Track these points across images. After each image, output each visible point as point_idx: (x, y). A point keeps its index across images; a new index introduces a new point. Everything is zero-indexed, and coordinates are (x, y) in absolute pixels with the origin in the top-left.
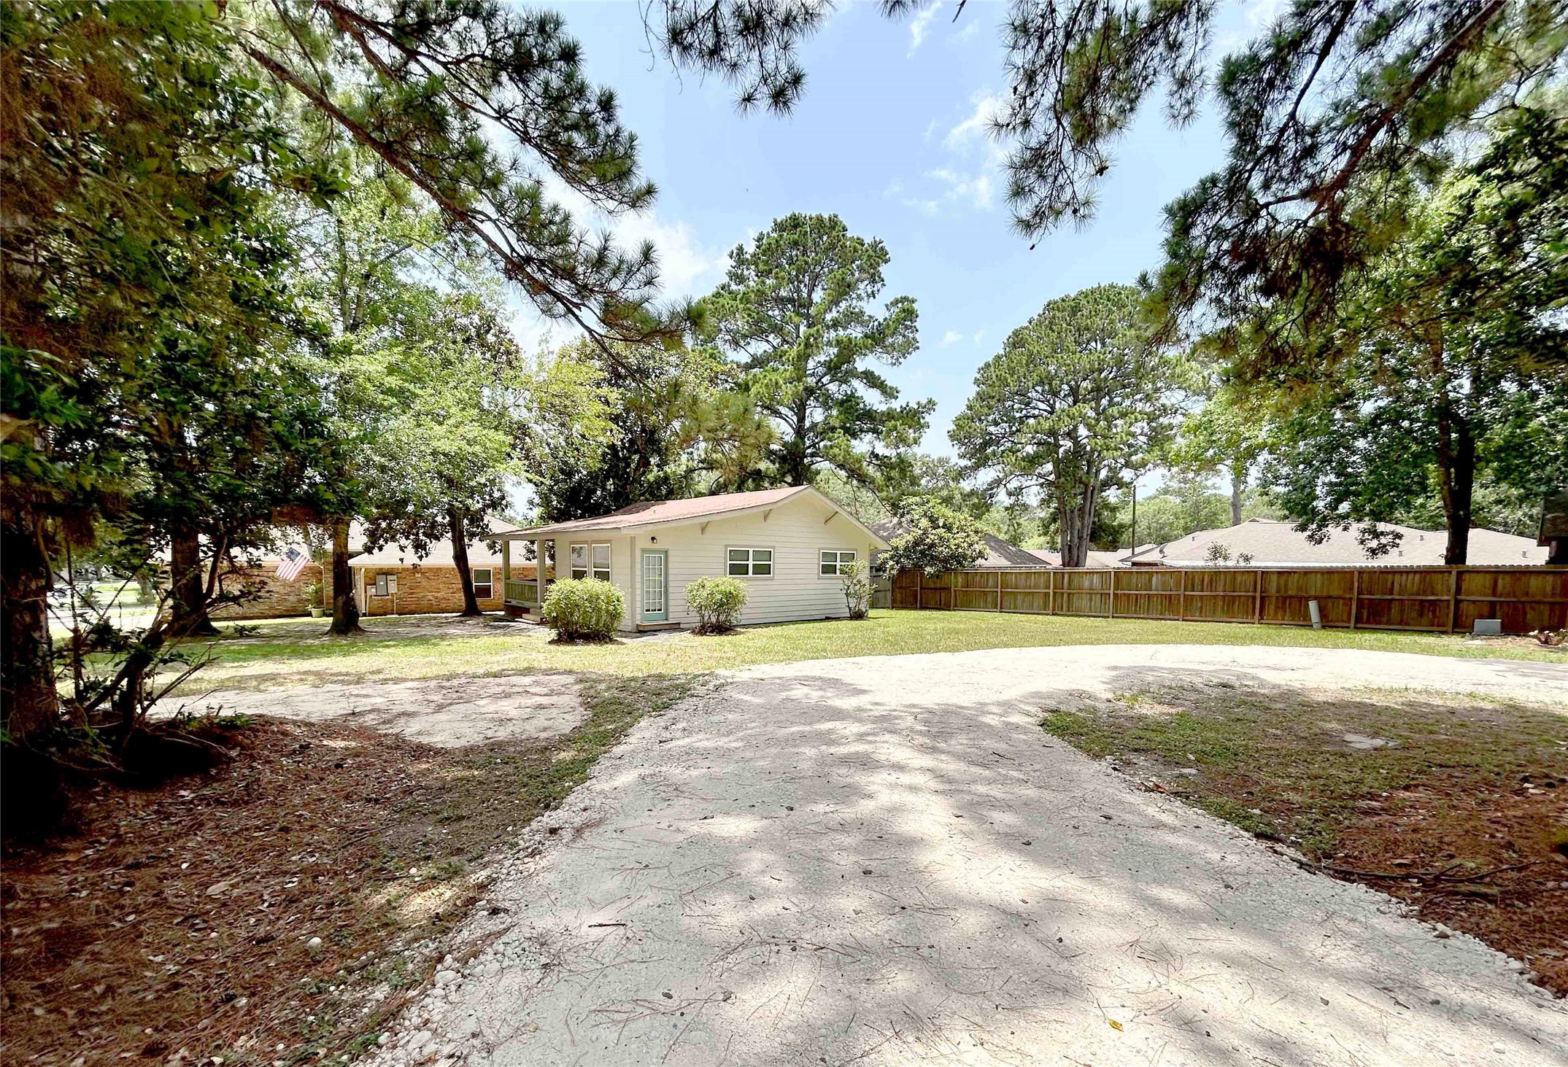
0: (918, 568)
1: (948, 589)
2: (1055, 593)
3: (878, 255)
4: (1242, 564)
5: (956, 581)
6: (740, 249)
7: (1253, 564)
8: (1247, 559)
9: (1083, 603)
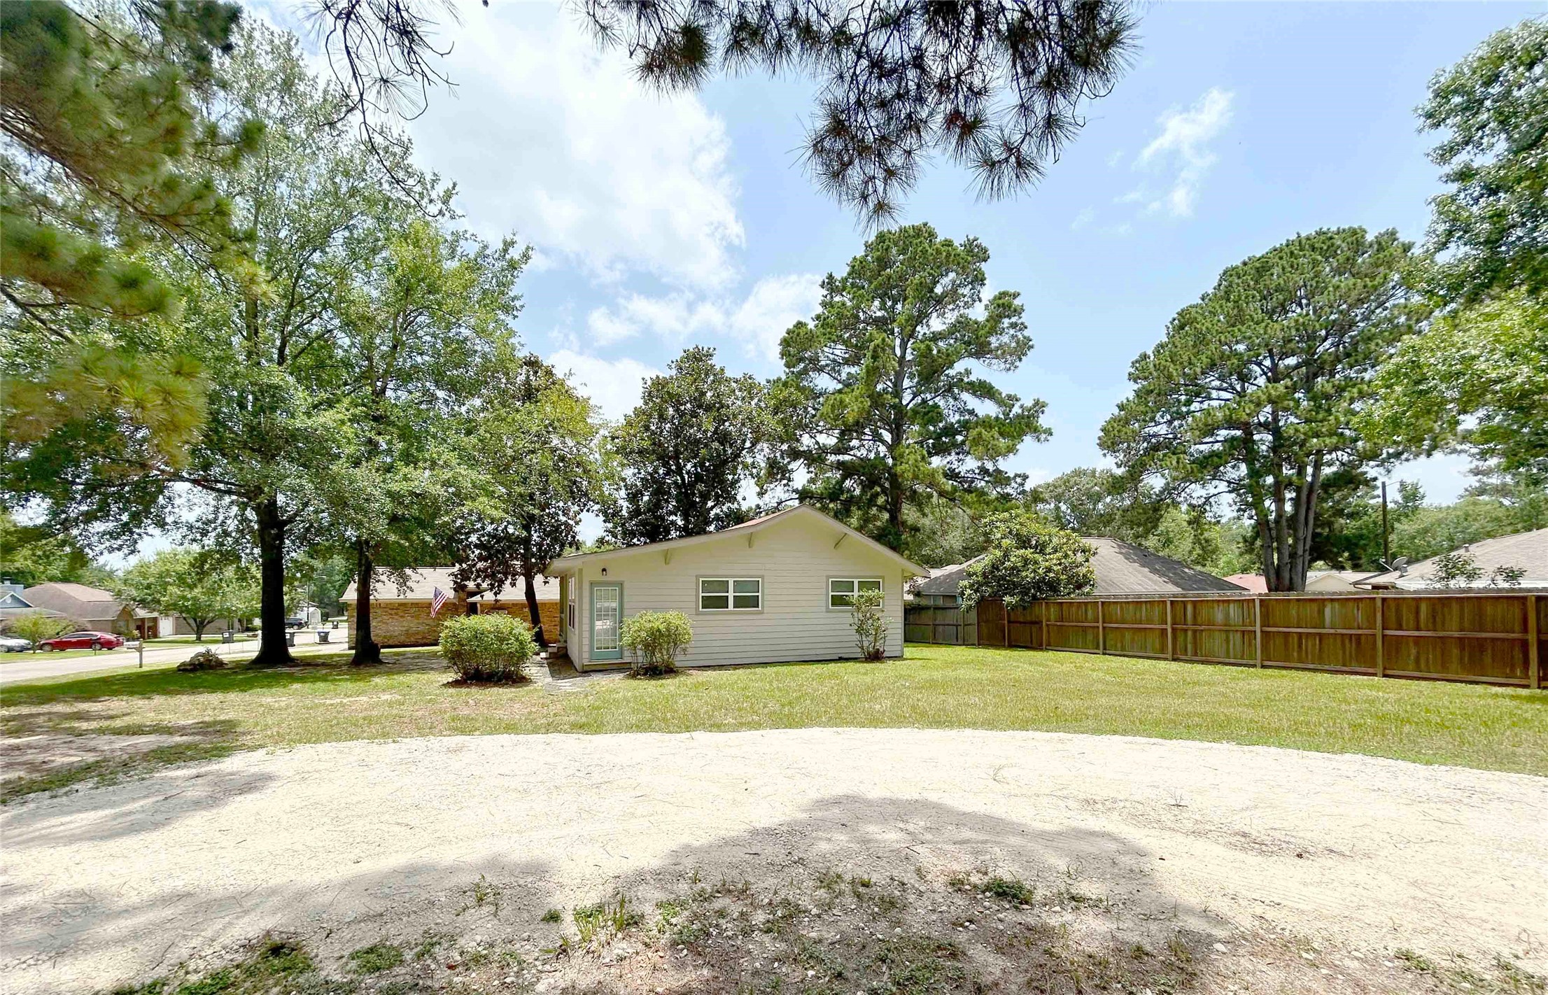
0: (996, 598)
1: (1039, 623)
2: (1173, 629)
3: (976, 253)
4: (1503, 584)
5: (1047, 614)
6: (830, 277)
7: (1525, 583)
8: (1512, 575)
9: (1215, 643)
